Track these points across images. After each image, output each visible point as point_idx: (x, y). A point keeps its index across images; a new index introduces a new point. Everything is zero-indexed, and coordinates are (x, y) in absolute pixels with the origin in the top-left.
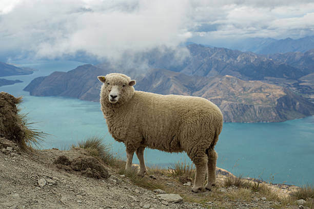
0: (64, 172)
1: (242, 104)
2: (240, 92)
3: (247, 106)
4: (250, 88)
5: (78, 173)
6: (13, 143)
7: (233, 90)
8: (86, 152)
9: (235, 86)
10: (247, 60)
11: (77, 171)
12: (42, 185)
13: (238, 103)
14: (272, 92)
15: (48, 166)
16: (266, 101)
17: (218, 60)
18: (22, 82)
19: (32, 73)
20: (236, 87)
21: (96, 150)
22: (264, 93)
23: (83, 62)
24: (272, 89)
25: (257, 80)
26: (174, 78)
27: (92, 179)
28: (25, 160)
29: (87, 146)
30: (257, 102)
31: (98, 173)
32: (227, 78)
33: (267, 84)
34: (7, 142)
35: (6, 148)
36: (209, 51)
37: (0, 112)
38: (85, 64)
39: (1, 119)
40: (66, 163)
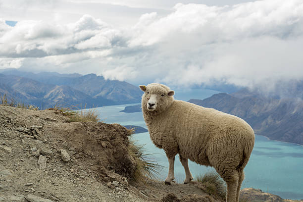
6: (121, 177)
8: (203, 187)
21: (213, 185)
23: (218, 90)
28: (130, 196)
29: (205, 180)
34: (114, 176)
35: (112, 182)
37: (112, 144)
38: (220, 92)
39: (111, 150)
40: (174, 201)
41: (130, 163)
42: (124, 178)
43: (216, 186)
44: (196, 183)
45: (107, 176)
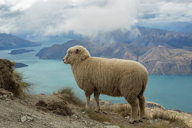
0: (41, 111)
1: (169, 64)
2: (167, 56)
3: (172, 64)
5: (51, 112)
6: (8, 92)
8: (62, 97)
9: (164, 52)
10: (172, 36)
11: (50, 110)
13: (166, 63)
14: (188, 56)
15: (31, 106)
16: (184, 62)
18: (34, 51)
19: (40, 45)
21: (68, 95)
24: (188, 54)
27: (60, 116)
28: (15, 103)
29: (63, 92)
30: (179, 62)
31: (64, 112)
34: (4, 91)
35: (3, 96)
38: (72, 39)
39: (1, 76)
40: (43, 105)
41: (14, 83)
42: (11, 92)
43: (70, 95)
44: (58, 94)
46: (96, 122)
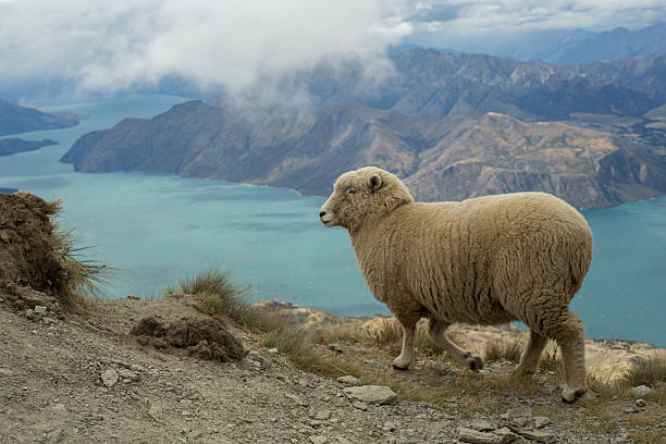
0: (153, 352)
1: (525, 174)
2: (519, 148)
3: (536, 176)
4: (541, 138)
5: (182, 351)
6: (48, 298)
7: (505, 143)
8: (196, 303)
9: (509, 134)
10: (533, 78)
11: (178, 347)
12: (111, 383)
13: (516, 171)
14: (588, 145)
15: (121, 339)
16: (577, 165)
17: (470, 82)
18: (56, 143)
19: (76, 123)
20: (512, 136)
21: (217, 296)
22: (572, 147)
24: (587, 138)
25: (555, 120)
26: (379, 123)
27: (211, 363)
28: (74, 331)
29: (198, 288)
30: (557, 166)
31: (222, 351)
32: (491, 118)
33: (578, 129)
34: (35, 296)
35: (33, 308)
36: (451, 62)
37: (19, 234)
38: (188, 99)
39: (19, 247)
40: (156, 333)
41: (59, 268)
43: (222, 297)
44: (182, 297)
45: (21, 298)
46: (315, 377)
